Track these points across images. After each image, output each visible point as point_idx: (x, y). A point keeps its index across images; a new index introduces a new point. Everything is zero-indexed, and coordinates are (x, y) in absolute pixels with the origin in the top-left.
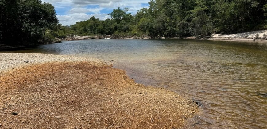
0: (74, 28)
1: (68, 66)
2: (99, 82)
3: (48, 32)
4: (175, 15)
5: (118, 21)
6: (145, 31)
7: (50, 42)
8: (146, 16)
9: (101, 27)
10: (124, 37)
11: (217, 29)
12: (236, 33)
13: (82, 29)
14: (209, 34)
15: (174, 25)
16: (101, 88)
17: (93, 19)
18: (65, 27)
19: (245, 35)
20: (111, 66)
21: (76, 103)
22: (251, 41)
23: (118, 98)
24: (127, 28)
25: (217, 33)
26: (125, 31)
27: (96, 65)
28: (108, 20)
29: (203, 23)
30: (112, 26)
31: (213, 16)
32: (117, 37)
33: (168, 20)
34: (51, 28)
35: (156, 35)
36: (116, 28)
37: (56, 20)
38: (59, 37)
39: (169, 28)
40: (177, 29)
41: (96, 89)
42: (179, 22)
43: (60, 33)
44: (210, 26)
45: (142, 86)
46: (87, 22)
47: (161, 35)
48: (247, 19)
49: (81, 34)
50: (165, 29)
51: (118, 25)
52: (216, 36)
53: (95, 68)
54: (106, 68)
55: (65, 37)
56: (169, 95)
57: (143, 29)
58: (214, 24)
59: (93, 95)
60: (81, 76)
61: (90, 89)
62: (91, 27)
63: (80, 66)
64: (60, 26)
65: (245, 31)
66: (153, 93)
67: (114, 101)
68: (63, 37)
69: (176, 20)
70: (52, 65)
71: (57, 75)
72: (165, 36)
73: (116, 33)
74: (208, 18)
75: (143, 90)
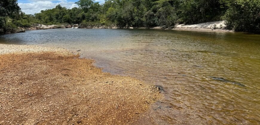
0: (39, 17)
1: (31, 57)
2: (64, 72)
3: (9, 20)
4: (142, 6)
5: (86, 10)
6: (113, 21)
7: (13, 32)
8: (114, 6)
9: (67, 16)
10: (92, 26)
11: (180, 20)
12: (196, 23)
13: (47, 17)
14: (173, 24)
15: (141, 15)
16: (66, 79)
17: (59, 7)
18: (28, 16)
19: (204, 25)
20: (78, 56)
21: (39, 95)
22: (210, 31)
23: (84, 88)
24: (96, 17)
25: (181, 23)
26: (93, 20)
27: (62, 55)
28: (75, 9)
29: (168, 13)
30: (80, 15)
31: (177, 7)
32: (85, 26)
33: (136, 10)
34: (13, 17)
35: (125, 25)
36: (84, 17)
37: (18, 8)
38: (22, 26)
39: (137, 18)
40: (144, 19)
41: (60, 79)
42: (146, 13)
43: (24, 22)
44: (174, 17)
45: (109, 75)
46: (53, 10)
47: (129, 25)
48: (206, 11)
49: (46, 23)
50: (133, 19)
51: (86, 14)
52: (179, 27)
53: (60, 58)
54: (72, 58)
55: (29, 27)
56: (134, 83)
57: (111, 19)
58: (177, 14)
59: (57, 86)
60: (45, 67)
61: (54, 80)
62: (57, 16)
63: (44, 57)
64: (22, 14)
65: (205, 22)
66: (119, 82)
67: (80, 91)
68: (26, 27)
69: (142, 10)
70: (13, 56)
71: (18, 66)
72: (133, 26)
73: (84, 22)
74: (172, 9)
75: (109, 79)
